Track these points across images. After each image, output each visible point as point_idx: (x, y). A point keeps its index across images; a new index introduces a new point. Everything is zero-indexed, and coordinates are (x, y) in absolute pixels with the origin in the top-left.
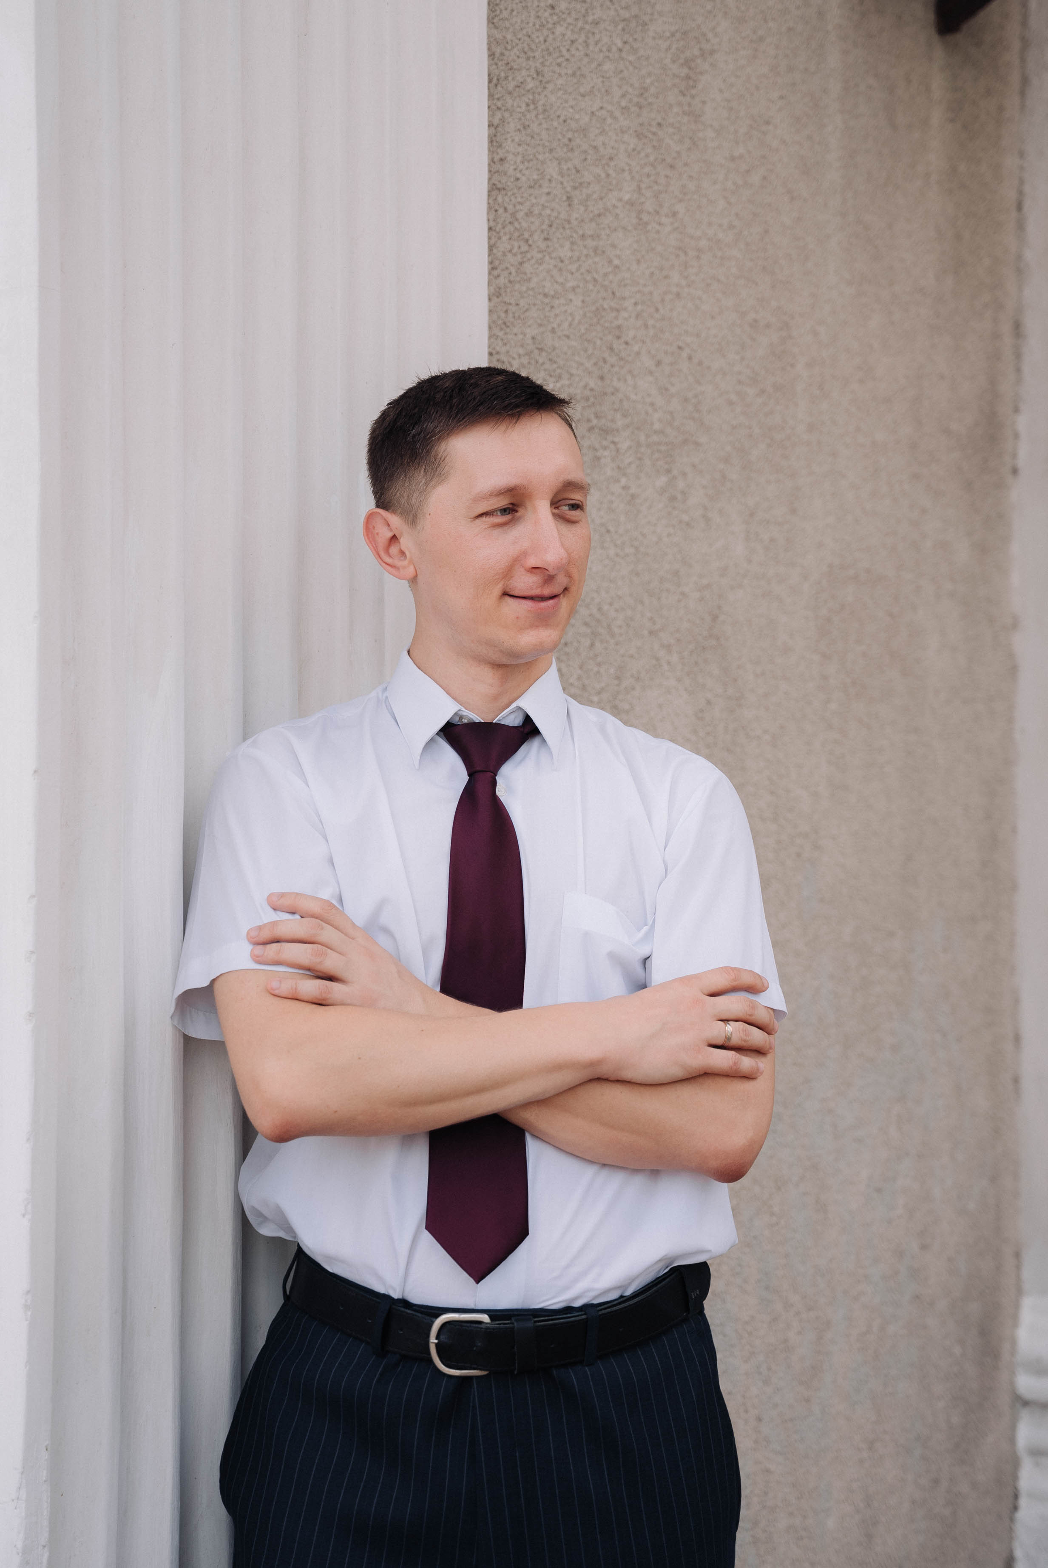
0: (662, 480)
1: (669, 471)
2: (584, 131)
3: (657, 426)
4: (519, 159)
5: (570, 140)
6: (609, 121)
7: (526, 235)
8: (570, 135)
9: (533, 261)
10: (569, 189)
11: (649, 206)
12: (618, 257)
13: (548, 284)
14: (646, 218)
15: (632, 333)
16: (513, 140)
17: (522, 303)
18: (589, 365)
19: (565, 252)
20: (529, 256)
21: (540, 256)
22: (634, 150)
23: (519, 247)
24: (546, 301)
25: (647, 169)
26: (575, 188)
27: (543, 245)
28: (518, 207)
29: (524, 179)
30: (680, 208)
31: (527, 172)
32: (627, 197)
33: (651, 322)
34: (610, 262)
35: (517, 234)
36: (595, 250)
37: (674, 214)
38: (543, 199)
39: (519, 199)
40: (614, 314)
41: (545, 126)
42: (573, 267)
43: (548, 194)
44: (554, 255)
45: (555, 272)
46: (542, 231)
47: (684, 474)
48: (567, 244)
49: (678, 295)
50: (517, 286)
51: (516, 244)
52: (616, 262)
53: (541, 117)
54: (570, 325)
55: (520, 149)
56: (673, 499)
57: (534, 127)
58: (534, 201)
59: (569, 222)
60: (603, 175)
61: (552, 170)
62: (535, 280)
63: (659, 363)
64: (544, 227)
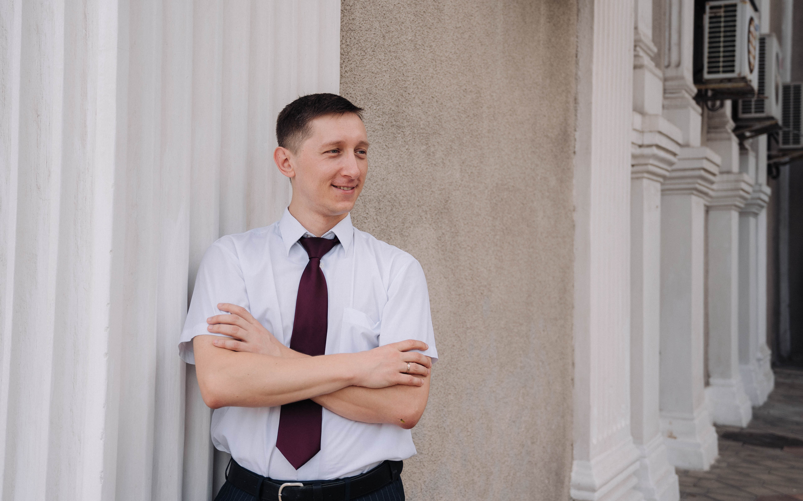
0: (424, 147)
1: (427, 144)
2: (391, 11)
3: (422, 126)
4: (361, 19)
5: (384, 14)
6: (402, 8)
7: (364, 49)
8: (384, 12)
9: (367, 59)
10: (384, 33)
11: (419, 42)
13: (374, 69)
14: (418, 47)
15: (412, 90)
16: (358, 12)
17: (362, 75)
18: (392, 101)
19: (382, 56)
20: (365, 57)
21: (370, 57)
22: (413, 20)
23: (361, 53)
24: (373, 75)
25: (419, 28)
26: (387, 33)
27: (372, 53)
28: (361, 38)
29: (363, 27)
30: (434, 44)
31: (365, 25)
32: (410, 38)
33: (420, 87)
34: (402, 62)
35: (360, 48)
36: (396, 57)
37: (431, 46)
38: (372, 36)
39: (361, 35)
40: (404, 82)
41: (373, 8)
42: (386, 63)
43: (375, 34)
44: (377, 57)
45: (377, 64)
46: (372, 48)
47: (434, 145)
48: (383, 54)
49: (432, 77)
50: (360, 68)
52: (405, 62)
53: (371, 4)
54: (384, 85)
55: (362, 16)
56: (429, 155)
57: (369, 8)
58: (368, 36)
59: (384, 45)
60: (399, 29)
61: (376, 25)
62: (368, 66)
63: (423, 102)
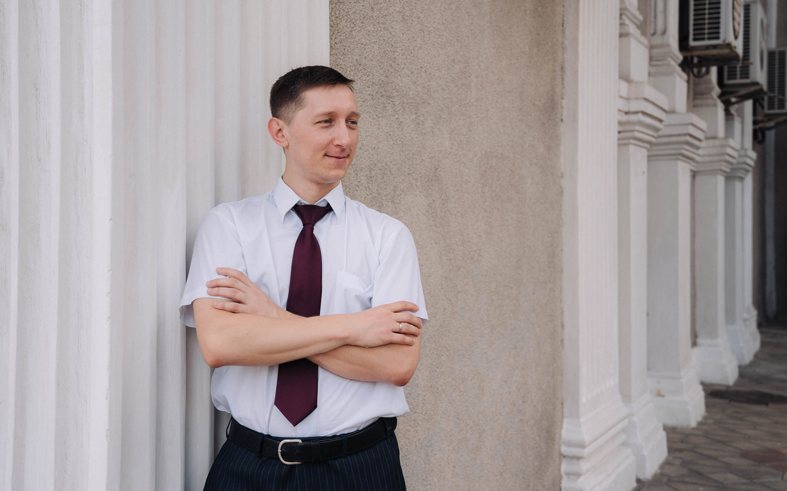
0: (414, 117)
3: (411, 96)
7: (353, 21)
9: (356, 31)
10: (372, 5)
11: (407, 13)
12: (394, 32)
13: (363, 40)
14: (406, 18)
15: (400, 61)
17: (351, 46)
18: (381, 71)
19: (371, 28)
20: (354, 29)
21: (360, 29)
23: (350, 25)
24: (363, 46)
26: (375, 5)
27: (361, 25)
28: (349, 10)
30: (422, 16)
32: (398, 10)
33: (409, 57)
34: (391, 33)
35: (349, 20)
36: (384, 28)
37: (419, 17)
38: (361, 8)
39: (350, 7)
40: (393, 53)
42: (375, 34)
43: (363, 6)
44: (366, 29)
45: (366, 36)
47: (423, 115)
48: (372, 26)
49: (421, 48)
50: (349, 40)
51: (349, 24)
52: (393, 34)
54: (373, 56)
56: (418, 124)
58: (357, 8)
59: (372, 17)
62: (357, 38)
63: (412, 73)
64: (361, 18)
